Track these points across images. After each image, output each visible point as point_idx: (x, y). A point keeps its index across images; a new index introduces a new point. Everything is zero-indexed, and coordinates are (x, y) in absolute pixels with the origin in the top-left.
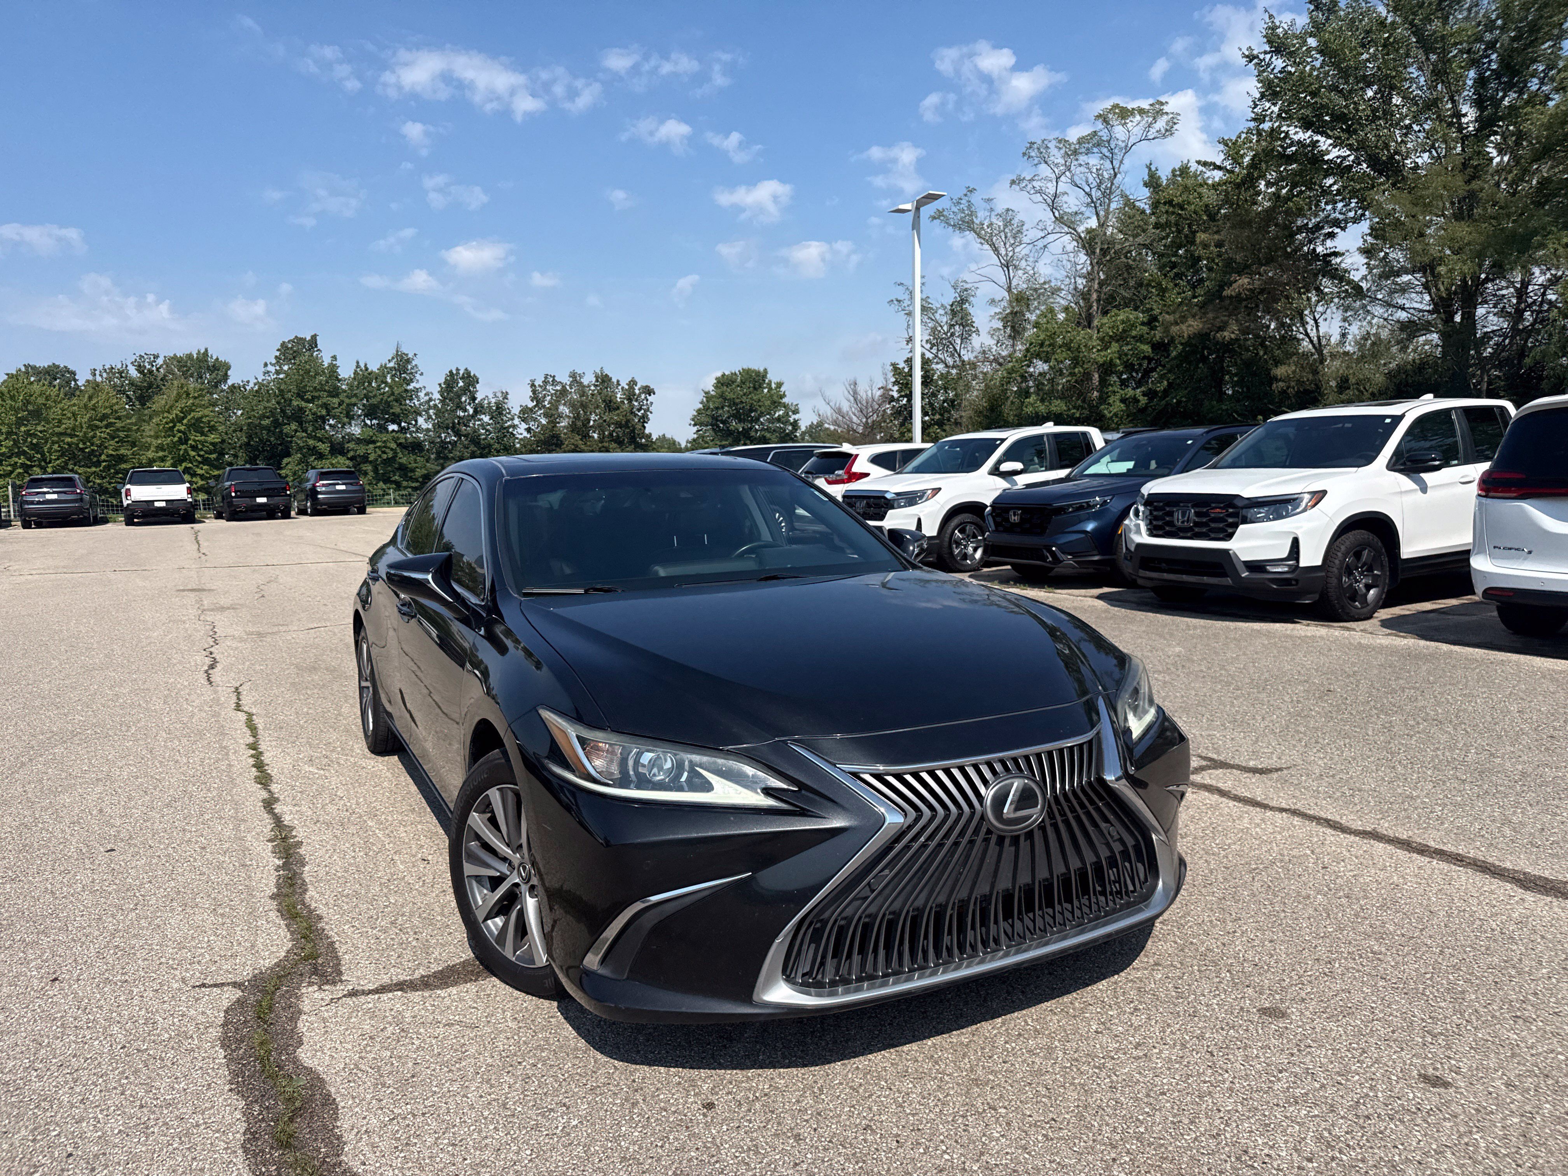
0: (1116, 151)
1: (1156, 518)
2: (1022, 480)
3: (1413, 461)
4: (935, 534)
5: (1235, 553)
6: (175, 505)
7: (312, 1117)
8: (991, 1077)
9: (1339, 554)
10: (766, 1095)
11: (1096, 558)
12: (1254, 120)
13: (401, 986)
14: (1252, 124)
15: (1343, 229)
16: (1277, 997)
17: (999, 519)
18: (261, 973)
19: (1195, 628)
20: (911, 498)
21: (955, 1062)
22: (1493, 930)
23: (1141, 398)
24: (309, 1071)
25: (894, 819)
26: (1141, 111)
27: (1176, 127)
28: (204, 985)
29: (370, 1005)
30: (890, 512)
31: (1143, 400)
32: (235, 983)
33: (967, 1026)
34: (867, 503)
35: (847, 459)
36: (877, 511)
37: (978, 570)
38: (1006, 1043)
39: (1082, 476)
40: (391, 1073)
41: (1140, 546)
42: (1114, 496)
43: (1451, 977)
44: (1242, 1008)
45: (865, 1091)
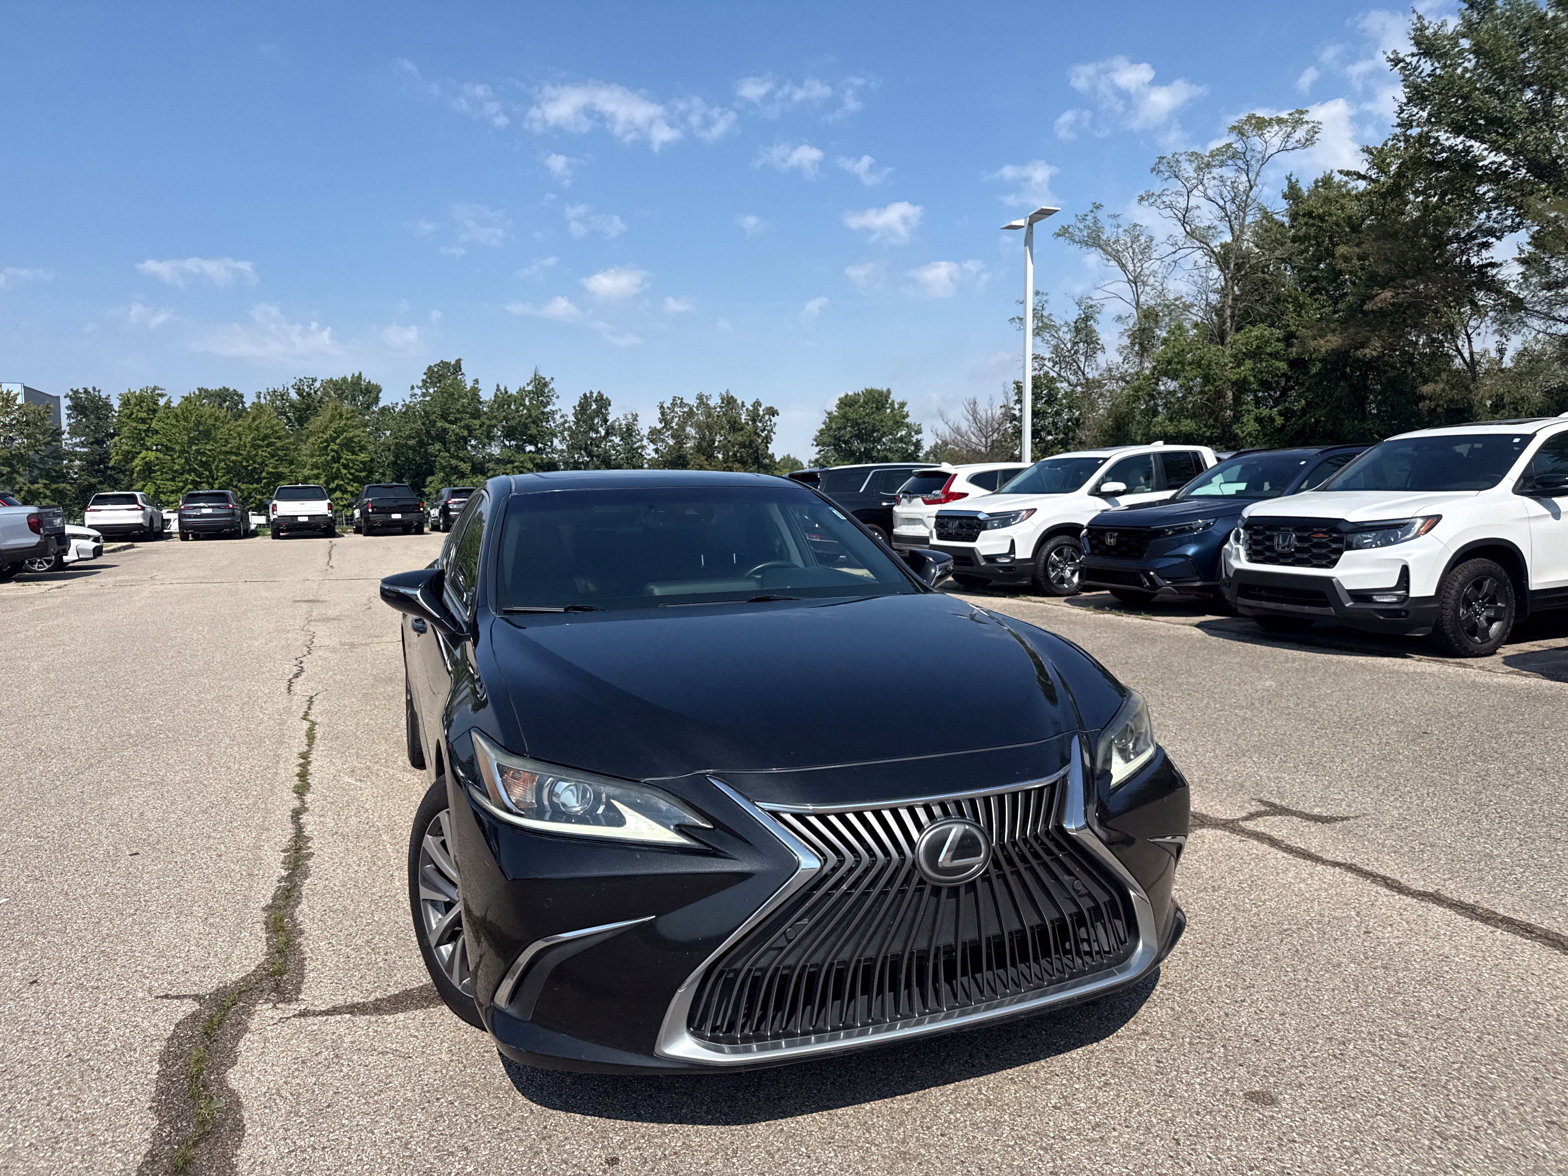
0: (1252, 162)
1: (1256, 543)
2: (1125, 501)
3: (1544, 484)
4: (1029, 556)
5: (1338, 581)
6: (317, 520)
7: (216, 1143)
8: (923, 1151)
9: (1456, 584)
10: (675, 1153)
11: (1198, 584)
12: (1399, 125)
13: (354, 1009)
14: (1398, 130)
15: (1499, 238)
16: (1272, 1080)
17: (1094, 542)
18: (225, 987)
19: (1294, 660)
20: (1005, 519)
21: (887, 1131)
22: (1548, 1016)
23: (1277, 418)
24: (232, 1092)
25: (809, 863)
26: (1280, 121)
27: (1317, 136)
28: (166, 996)
29: (315, 1027)
30: (983, 533)
31: (1279, 421)
32: (197, 996)
33: (914, 1091)
34: (960, 524)
35: (946, 478)
36: (970, 532)
37: (1076, 594)
38: (951, 1112)
39: (1188, 498)
40: (308, 1101)
41: (1238, 572)
42: (1217, 518)
43: (1483, 1069)
44: (1227, 1090)
45: (781, 1157)
